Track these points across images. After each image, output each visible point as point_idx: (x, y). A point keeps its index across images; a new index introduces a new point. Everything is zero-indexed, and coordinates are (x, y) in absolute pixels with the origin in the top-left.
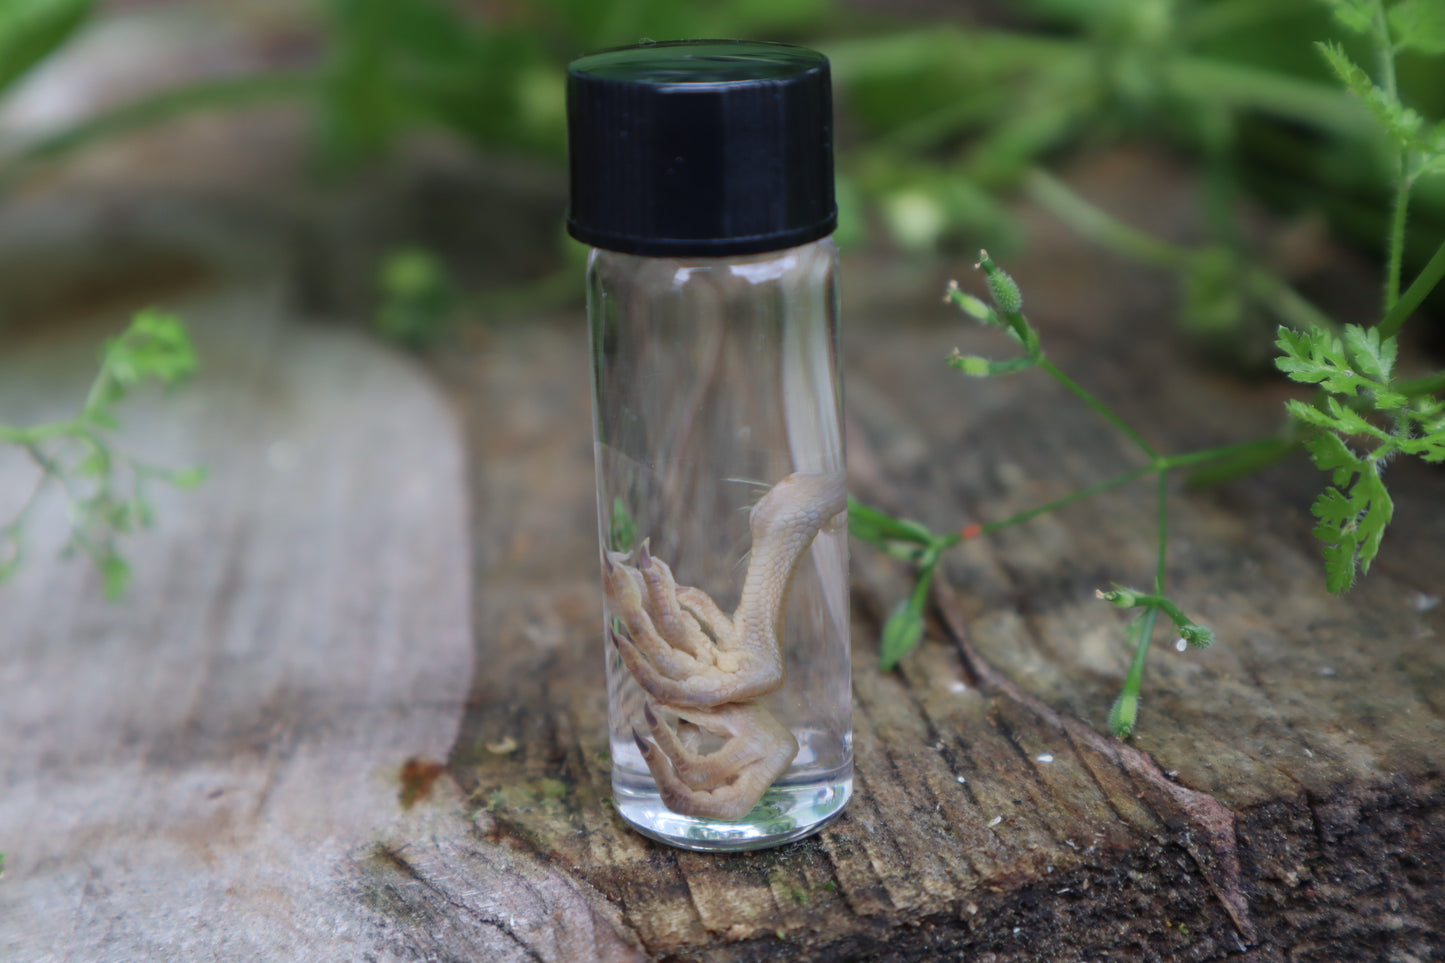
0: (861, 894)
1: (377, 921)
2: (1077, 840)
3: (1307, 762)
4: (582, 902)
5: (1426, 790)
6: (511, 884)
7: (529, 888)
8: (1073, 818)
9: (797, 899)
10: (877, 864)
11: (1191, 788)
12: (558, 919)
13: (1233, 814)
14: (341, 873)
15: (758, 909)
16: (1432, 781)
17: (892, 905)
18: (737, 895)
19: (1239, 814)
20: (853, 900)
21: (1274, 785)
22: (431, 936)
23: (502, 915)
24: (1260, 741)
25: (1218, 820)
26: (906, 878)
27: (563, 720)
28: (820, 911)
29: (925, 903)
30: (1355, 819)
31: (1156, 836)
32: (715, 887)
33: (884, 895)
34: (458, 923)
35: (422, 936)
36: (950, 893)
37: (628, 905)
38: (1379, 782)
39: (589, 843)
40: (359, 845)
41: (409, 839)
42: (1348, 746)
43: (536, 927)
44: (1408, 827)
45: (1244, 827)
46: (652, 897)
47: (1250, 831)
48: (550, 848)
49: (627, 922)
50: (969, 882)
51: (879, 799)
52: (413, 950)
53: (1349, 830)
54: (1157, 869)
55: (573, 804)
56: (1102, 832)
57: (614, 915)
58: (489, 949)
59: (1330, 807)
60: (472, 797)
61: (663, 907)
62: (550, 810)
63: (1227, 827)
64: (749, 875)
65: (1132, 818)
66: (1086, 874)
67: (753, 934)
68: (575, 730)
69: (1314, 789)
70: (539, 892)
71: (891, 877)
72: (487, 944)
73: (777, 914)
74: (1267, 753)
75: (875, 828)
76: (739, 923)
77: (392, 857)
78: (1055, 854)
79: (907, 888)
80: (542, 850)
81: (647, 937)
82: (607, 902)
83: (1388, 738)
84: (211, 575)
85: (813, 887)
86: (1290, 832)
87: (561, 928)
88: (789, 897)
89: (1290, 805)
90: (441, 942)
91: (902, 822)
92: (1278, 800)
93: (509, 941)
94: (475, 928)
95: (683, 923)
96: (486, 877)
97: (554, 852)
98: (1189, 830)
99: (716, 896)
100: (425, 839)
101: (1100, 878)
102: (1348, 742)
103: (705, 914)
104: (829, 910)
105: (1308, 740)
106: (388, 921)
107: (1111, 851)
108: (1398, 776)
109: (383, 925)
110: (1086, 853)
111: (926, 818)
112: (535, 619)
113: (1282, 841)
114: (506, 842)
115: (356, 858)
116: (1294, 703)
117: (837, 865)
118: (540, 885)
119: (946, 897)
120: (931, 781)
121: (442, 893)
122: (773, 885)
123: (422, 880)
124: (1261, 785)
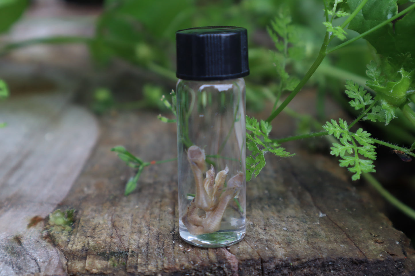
0: (131, 267)
1: (5, 255)
2: (194, 262)
3: (265, 251)
4: (59, 258)
5: (296, 263)
6: (43, 250)
7: (47, 252)
8: (196, 256)
9: (114, 265)
10: (139, 260)
11: (232, 253)
12: (50, 261)
13: (238, 261)
14: (2, 241)
15: (102, 266)
16: (298, 261)
17: (137, 271)
18: (98, 262)
19: (240, 262)
20: (127, 267)
21: (253, 255)
22: (17, 260)
23: (37, 258)
24: (256, 244)
25: (234, 262)
26: (145, 265)
27: (80, 212)
28: (118, 269)
29: (146, 272)
30: (274, 268)
31: (215, 264)
32: (93, 259)
33: (136, 268)
34: (26, 258)
35: (15, 260)
36: (154, 270)
37: (69, 260)
38: (282, 259)
39: (68, 243)
40: (11, 235)
41: (25, 236)
42: (279, 249)
43: (44, 262)
44: (289, 273)
45: (241, 265)
46: (76, 259)
47: (242, 267)
48: (58, 243)
49: (67, 264)
50: (160, 268)
51: (150, 244)
52: (10, 263)
53: (271, 271)
54: (215, 273)
55: (71, 233)
56: (201, 260)
57: (64, 262)
58: (30, 266)
59: (267, 264)
60: (45, 227)
61: (78, 262)
62: (64, 234)
63: (236, 264)
64: (105, 257)
65: (211, 258)
66: (194, 271)
67: (98, 272)
68: (82, 215)
69: (263, 258)
70: (49, 253)
71: (141, 264)
72: (30, 265)
73: (107, 268)
74: (257, 247)
75: (145, 251)
76: (94, 269)
77: (18, 240)
78: (186, 264)
79: (144, 267)
80: (56, 243)
81: (69, 269)
82: (65, 258)
83: (291, 248)
84: (14, 163)
85: (120, 263)
86: (255, 269)
87: (49, 264)
88: (112, 264)
89: (256, 261)
90: (18, 262)
91: (152, 250)
92: (252, 259)
93: (36, 265)
94: (29, 260)
95: (81, 267)
96: (38, 248)
97: (58, 244)
98: (225, 264)
99: (92, 261)
100: (28, 236)
101: (198, 273)
102: (280, 247)
103: (87, 265)
104: (120, 270)
105: (269, 245)
106: (8, 255)
107: (202, 266)
108: (288, 258)
109: (6, 256)
110: (195, 265)
111: (159, 250)
112: (89, 186)
113: (252, 271)
114: (47, 240)
115: (8, 238)
116: (271, 235)
117: (128, 258)
118: (50, 252)
119: (153, 271)
120: (165, 241)
121: (25, 250)
122: (109, 261)
123: (22, 246)
124: (250, 255)
